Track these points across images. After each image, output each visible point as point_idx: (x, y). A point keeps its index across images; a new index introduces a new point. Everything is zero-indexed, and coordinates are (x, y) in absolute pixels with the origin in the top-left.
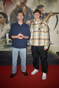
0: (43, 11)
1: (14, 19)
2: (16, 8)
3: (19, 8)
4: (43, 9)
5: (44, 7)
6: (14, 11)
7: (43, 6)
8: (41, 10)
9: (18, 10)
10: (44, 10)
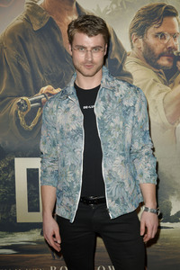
0: (174, 36)
1: (11, 80)
2: (27, 20)
3: (41, 19)
4: (173, 26)
5: (175, 15)
6: (11, 34)
7: (170, 12)
8: (160, 30)
9: (36, 28)
10: (177, 30)
